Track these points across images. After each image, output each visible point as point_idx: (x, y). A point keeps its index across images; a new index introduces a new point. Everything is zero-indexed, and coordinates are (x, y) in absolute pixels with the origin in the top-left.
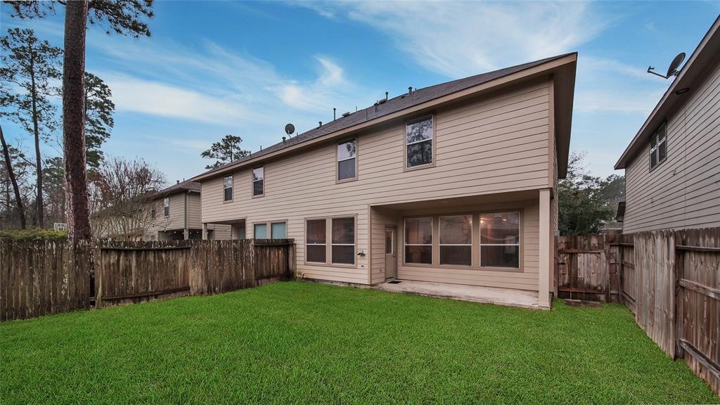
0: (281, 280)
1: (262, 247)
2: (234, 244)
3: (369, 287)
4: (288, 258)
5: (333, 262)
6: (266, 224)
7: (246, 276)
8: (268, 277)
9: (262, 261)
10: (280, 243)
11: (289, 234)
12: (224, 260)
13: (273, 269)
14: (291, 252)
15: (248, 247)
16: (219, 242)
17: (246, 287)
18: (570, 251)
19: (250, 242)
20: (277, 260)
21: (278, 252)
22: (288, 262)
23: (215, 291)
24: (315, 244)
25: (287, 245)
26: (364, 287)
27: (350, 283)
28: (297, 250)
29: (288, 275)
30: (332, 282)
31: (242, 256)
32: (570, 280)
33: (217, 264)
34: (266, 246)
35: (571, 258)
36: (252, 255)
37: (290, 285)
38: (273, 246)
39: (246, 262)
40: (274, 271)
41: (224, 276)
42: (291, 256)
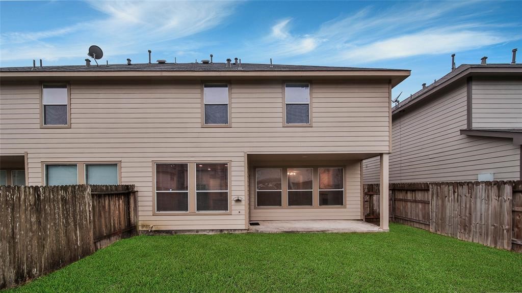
0: (123, 237)
1: (99, 196)
2: (62, 193)
3: (246, 231)
4: (129, 208)
5: (198, 209)
6: (76, 165)
7: (82, 240)
8: (109, 236)
9: (100, 215)
10: (120, 191)
11: (123, 180)
12: (46, 219)
13: (114, 223)
14: (132, 201)
15: (83, 197)
16: (36, 189)
17: (83, 256)
18: (370, 193)
19: (85, 189)
20: (117, 212)
21: (119, 201)
22: (129, 214)
23: (31, 276)
24: (171, 191)
25: (127, 193)
26: (240, 232)
27: (221, 231)
28: (139, 199)
29: (130, 230)
30: (197, 231)
31: (75, 211)
32: (370, 211)
33: (35, 227)
34: (105, 195)
35: (370, 197)
36: (88, 209)
37: (132, 241)
38: (112, 195)
39: (81, 219)
40: (114, 229)
41: (47, 246)
42: (132, 205)
